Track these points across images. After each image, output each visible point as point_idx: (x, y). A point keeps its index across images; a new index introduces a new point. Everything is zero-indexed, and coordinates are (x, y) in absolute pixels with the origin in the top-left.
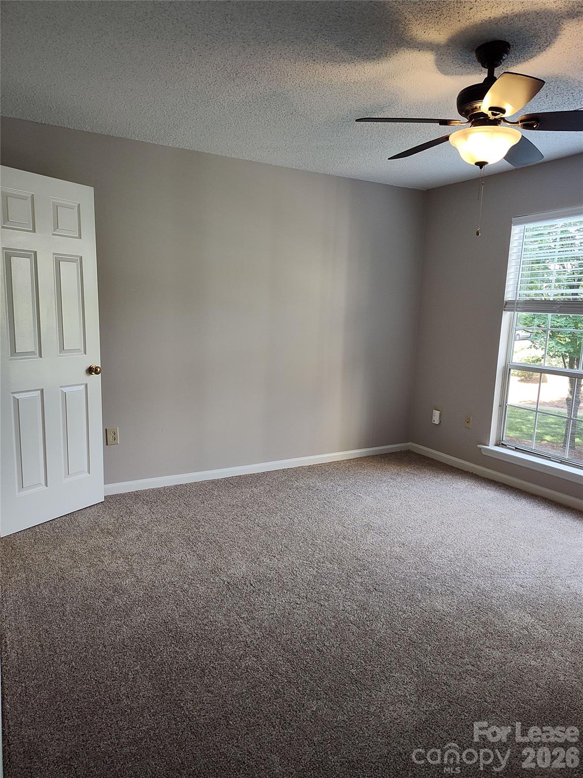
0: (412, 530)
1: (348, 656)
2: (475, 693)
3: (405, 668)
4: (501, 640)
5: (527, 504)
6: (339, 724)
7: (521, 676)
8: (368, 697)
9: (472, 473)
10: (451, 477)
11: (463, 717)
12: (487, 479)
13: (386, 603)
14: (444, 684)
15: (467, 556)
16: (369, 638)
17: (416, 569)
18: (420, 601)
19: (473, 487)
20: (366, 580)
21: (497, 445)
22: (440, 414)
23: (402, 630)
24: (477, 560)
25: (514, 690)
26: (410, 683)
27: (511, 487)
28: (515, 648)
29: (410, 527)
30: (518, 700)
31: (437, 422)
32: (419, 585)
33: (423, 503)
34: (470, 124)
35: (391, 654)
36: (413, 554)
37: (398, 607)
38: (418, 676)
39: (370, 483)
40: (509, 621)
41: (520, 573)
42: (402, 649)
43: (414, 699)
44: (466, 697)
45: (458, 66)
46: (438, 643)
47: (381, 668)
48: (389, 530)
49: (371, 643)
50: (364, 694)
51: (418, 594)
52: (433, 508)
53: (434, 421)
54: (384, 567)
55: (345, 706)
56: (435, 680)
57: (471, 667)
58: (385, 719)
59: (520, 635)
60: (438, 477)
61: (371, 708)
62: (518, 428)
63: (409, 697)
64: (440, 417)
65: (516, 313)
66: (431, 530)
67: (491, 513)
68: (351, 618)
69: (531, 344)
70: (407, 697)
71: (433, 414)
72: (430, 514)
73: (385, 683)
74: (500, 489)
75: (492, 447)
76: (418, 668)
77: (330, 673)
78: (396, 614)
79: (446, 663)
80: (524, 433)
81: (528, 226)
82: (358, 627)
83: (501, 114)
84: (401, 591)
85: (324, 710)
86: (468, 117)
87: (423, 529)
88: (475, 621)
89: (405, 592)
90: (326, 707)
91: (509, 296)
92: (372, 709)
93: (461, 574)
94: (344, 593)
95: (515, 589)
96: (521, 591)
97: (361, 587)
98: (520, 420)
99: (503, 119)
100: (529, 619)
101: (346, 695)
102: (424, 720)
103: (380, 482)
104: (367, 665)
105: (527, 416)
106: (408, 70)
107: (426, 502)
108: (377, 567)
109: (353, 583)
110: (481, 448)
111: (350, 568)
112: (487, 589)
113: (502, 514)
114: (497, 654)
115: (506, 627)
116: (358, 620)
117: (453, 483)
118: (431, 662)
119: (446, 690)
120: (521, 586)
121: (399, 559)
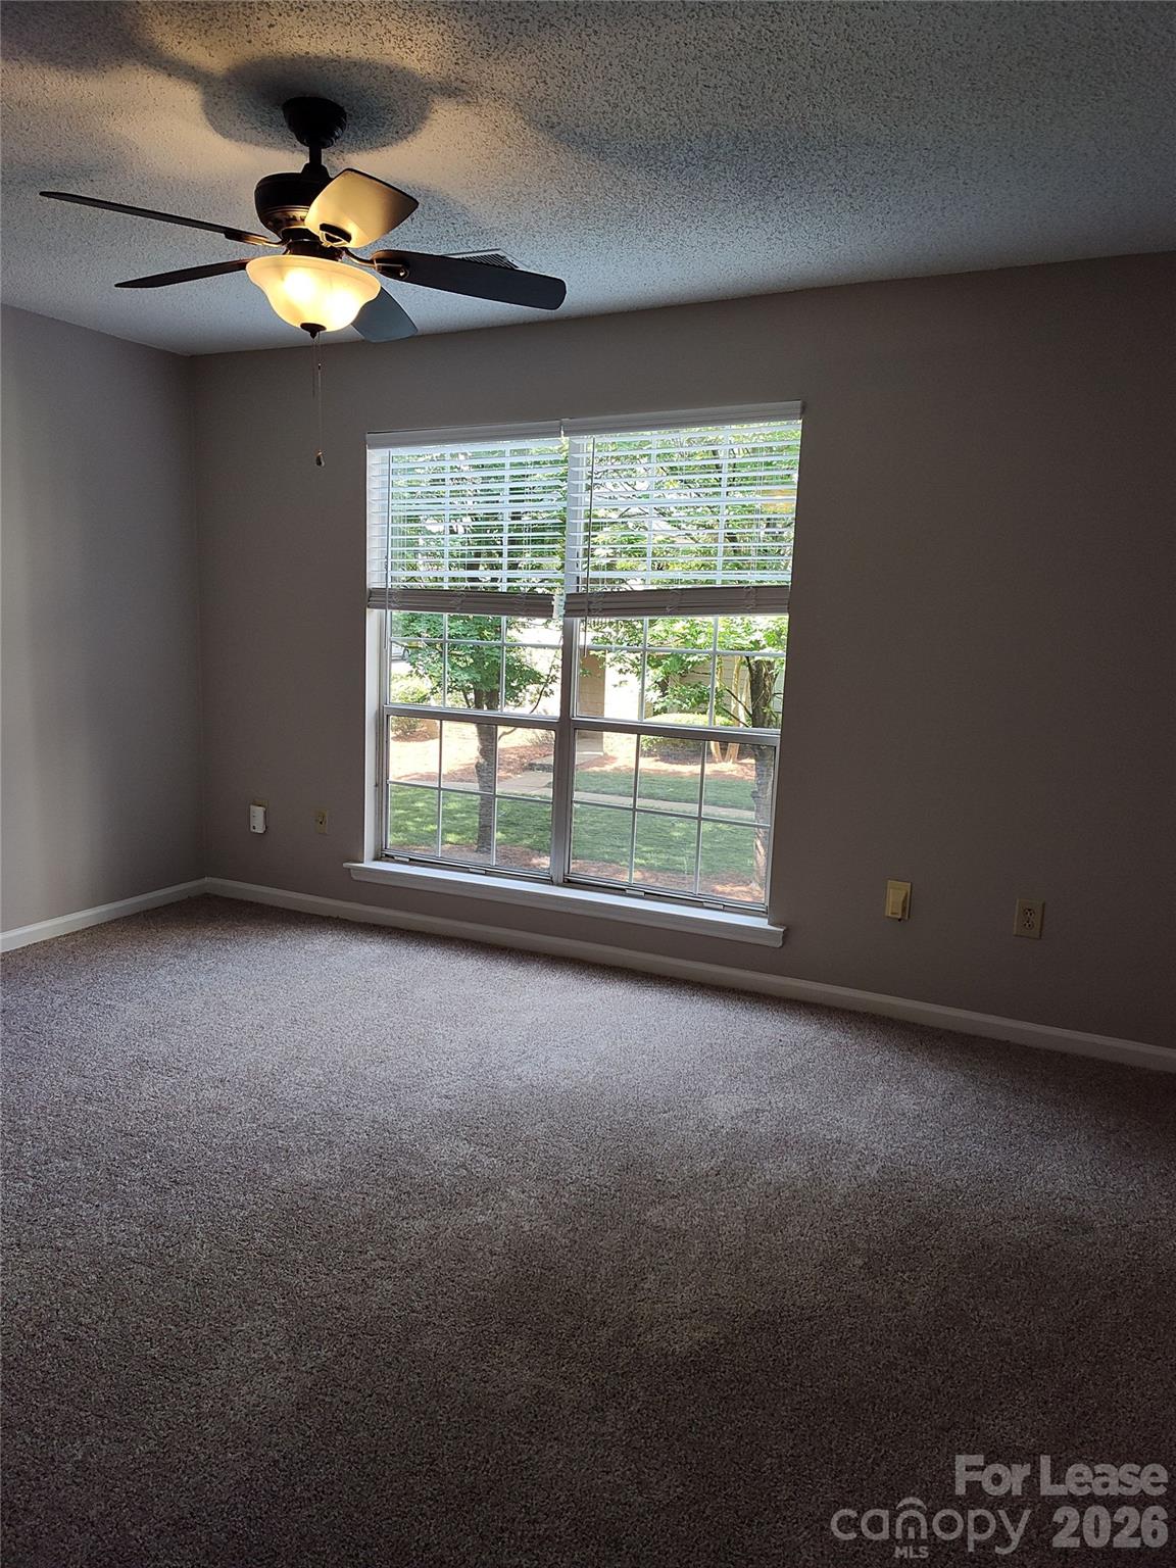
0: (236, 1048)
1: (139, 1327)
2: (393, 1304)
3: (260, 1307)
4: (426, 1198)
5: (437, 955)
6: (139, 1463)
7: (465, 1248)
8: (193, 1388)
9: (338, 918)
10: (299, 932)
11: (379, 1352)
12: (365, 924)
13: (203, 1201)
14: (338, 1308)
15: (348, 1069)
16: (178, 1278)
17: (254, 1120)
18: (270, 1178)
19: (342, 943)
20: (152, 1170)
21: (376, 859)
22: (265, 813)
23: (243, 1241)
24: (367, 1072)
25: (457, 1273)
26: (273, 1330)
27: (408, 931)
28: (449, 1203)
29: (231, 1045)
30: (466, 1288)
31: (260, 829)
32: (265, 1149)
33: (252, 992)
34: (285, 248)
35: (227, 1292)
36: (244, 1095)
37: (229, 1201)
38: (287, 1314)
39: (130, 974)
40: (435, 1162)
41: (442, 1075)
42: (248, 1275)
43: (285, 1356)
44: (379, 1317)
45: (248, 126)
46: (314, 1242)
47: (210, 1325)
48: (187, 1060)
49: (183, 1286)
50: (184, 1386)
51: (265, 1166)
52: (272, 999)
53: (254, 828)
54: (188, 1135)
55: (148, 1423)
56: (319, 1309)
57: (380, 1263)
58: (236, 1415)
59: (455, 1180)
60: (273, 936)
61: (205, 1406)
62: (401, 826)
63: (275, 1358)
64: (265, 817)
65: (389, 612)
66: (275, 1039)
67: (381, 984)
68: (133, 1253)
69: (411, 668)
70: (271, 1358)
71: (252, 814)
72: (267, 1011)
73: (224, 1350)
74: (391, 938)
75: (369, 864)
76: (284, 1298)
77: (104, 1373)
78: (226, 1216)
79: (334, 1272)
80: (411, 835)
81: (396, 452)
82: (151, 1266)
83: (344, 241)
84: (229, 1170)
85: (102, 1450)
86: (280, 232)
87: (259, 1041)
88: (376, 1180)
89: (237, 1170)
90: (106, 1442)
91: (374, 579)
92: (206, 1408)
93: (341, 1105)
94: (108, 1210)
95: (437, 1105)
96: (447, 1105)
97: (143, 1187)
98: (402, 811)
99: (346, 249)
100: (466, 1149)
101: (145, 1402)
102: (309, 1386)
103: (152, 969)
104: (181, 1329)
105: (413, 802)
106: (146, 108)
107: (257, 989)
108: (172, 1140)
109: (124, 1184)
110: (349, 869)
111: (112, 1157)
112: (390, 1118)
113: (399, 982)
114: (421, 1225)
115: (430, 1174)
116: (147, 1251)
117: (305, 944)
118: (308, 1280)
119: (342, 1319)
120: (447, 1097)
121: (217, 1110)
